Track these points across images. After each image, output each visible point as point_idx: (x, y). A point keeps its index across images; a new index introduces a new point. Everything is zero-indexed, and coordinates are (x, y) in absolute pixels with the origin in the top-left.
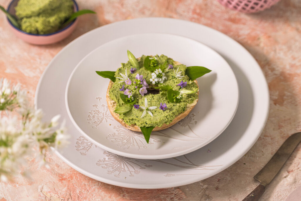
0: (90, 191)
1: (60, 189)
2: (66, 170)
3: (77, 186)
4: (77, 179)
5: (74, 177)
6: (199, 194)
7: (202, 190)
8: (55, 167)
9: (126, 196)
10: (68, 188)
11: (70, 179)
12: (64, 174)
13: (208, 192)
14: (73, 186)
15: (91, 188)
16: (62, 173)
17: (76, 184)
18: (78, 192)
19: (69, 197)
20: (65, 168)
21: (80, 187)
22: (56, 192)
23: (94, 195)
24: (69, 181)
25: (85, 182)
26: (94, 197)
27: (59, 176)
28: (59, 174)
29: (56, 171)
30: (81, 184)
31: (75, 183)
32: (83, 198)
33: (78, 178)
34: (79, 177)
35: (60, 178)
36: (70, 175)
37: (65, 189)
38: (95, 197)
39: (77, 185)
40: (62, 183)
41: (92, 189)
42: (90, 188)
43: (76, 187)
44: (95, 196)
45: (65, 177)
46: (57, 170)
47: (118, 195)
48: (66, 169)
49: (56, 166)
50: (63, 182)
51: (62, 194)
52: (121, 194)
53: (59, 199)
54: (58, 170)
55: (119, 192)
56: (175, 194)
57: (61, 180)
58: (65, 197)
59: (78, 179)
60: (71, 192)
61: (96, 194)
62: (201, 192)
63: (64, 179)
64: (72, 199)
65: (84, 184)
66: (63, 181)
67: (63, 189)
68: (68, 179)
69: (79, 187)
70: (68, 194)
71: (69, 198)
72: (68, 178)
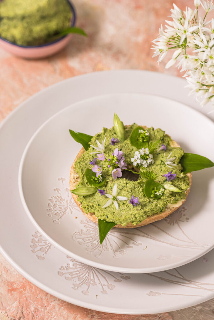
0: (48, 308)
1: (9, 303)
2: (18, 276)
3: (31, 300)
4: (31, 291)
5: (28, 287)
6: (191, 318)
7: (194, 313)
8: (3, 272)
9: (95, 317)
10: (20, 303)
11: (22, 290)
12: (14, 282)
13: (202, 316)
14: (26, 299)
15: (50, 303)
16: (12, 280)
17: (30, 298)
18: (33, 309)
19: (21, 315)
20: (15, 274)
21: (35, 302)
22: (4, 307)
23: (54, 314)
24: (21, 292)
25: (42, 296)
26: (54, 318)
27: (8, 285)
28: (8, 282)
29: (4, 278)
30: (37, 297)
31: (28, 296)
32: (39, 318)
33: (32, 288)
34: (34, 288)
35: (10, 288)
36: (22, 284)
37: (16, 304)
38: (55, 317)
39: (31, 299)
40: (12, 294)
41: (51, 306)
42: (49, 303)
43: (30, 302)
44: (54, 316)
45: (15, 286)
46: (5, 276)
47: (85, 316)
48: (16, 275)
49: (4, 270)
50: (13, 294)
51: (11, 310)
52: (89, 314)
53: (8, 317)
54: (7, 276)
55: (86, 312)
56: (160, 317)
57: (10, 290)
58: (15, 316)
59: (33, 290)
60: (24, 309)
61: (56, 312)
62: (193, 315)
63: (15, 290)
64: (24, 318)
65: (41, 297)
66: (13, 292)
67: (13, 303)
68: (20, 290)
69: (33, 302)
70: (20, 311)
71: (21, 317)
72: (19, 288)
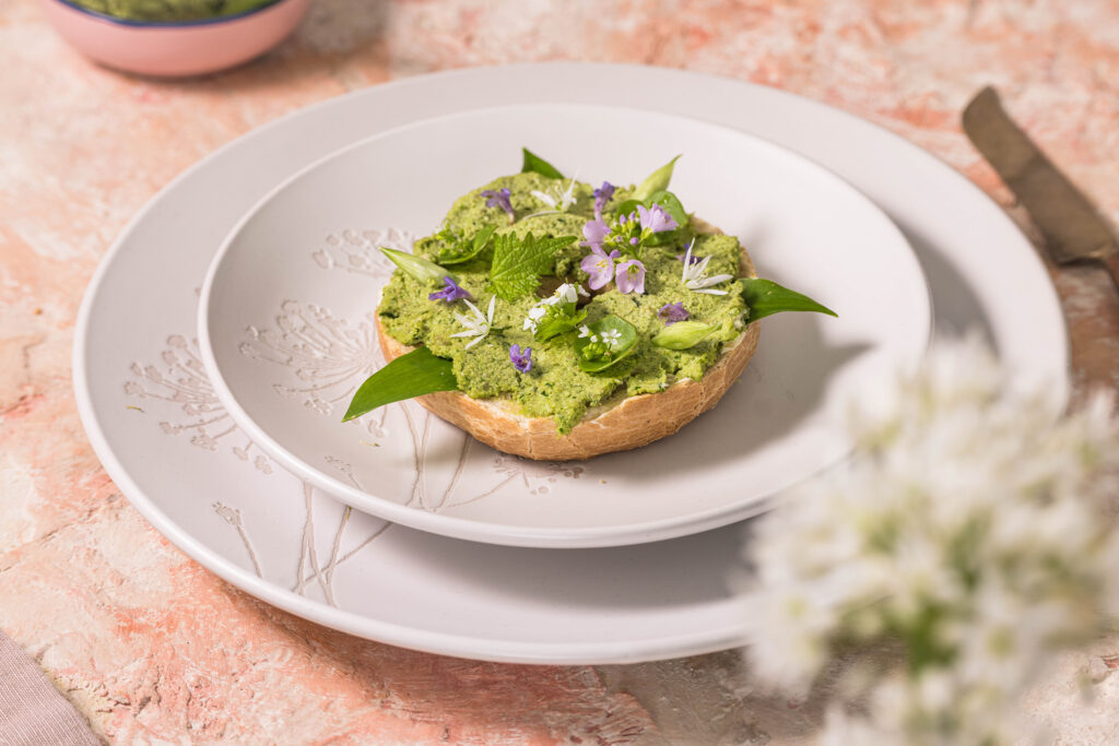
0: (242, 679)
1: (115, 661)
2: (153, 596)
3: (188, 655)
4: (193, 633)
5: (183, 624)
6: (714, 719)
7: (727, 706)
8: (109, 583)
9: (393, 706)
10: (150, 663)
11: (164, 629)
12: (139, 610)
13: (752, 713)
14: (174, 654)
15: (251, 666)
16: (135, 606)
17: (187, 650)
18: (192, 679)
19: (151, 693)
20: (147, 589)
21: (203, 663)
22: (96, 672)
23: (257, 695)
24: (160, 634)
25: (226, 646)
26: (256, 703)
27: (118, 616)
28: (121, 608)
29: (109, 598)
30: (208, 650)
31: (181, 647)
32: (209, 703)
33: (197, 626)
34: (201, 625)
35: (123, 624)
36: (165, 615)
37: (140, 663)
38: (261, 703)
39: (191, 653)
40: (127, 640)
41: (254, 672)
42: (247, 667)
43: (184, 662)
44: (260, 699)
45: (142, 620)
46: (112, 595)
47: (359, 700)
48: (151, 591)
49: (112, 579)
50: (131, 639)
51: (119, 681)
52: (374, 698)
53: (106, 698)
54: (117, 594)
55: (367, 691)
56: (610, 712)
57: (124, 628)
58: (130, 694)
59: (200, 632)
60: (162, 678)
61: (268, 689)
62: (723, 712)
63: (140, 629)
64: (159, 701)
65: (222, 650)
66: (132, 634)
67: (128, 663)
68: (157, 630)
69: (196, 662)
70: (147, 683)
71: (149, 699)
72: (154, 625)
